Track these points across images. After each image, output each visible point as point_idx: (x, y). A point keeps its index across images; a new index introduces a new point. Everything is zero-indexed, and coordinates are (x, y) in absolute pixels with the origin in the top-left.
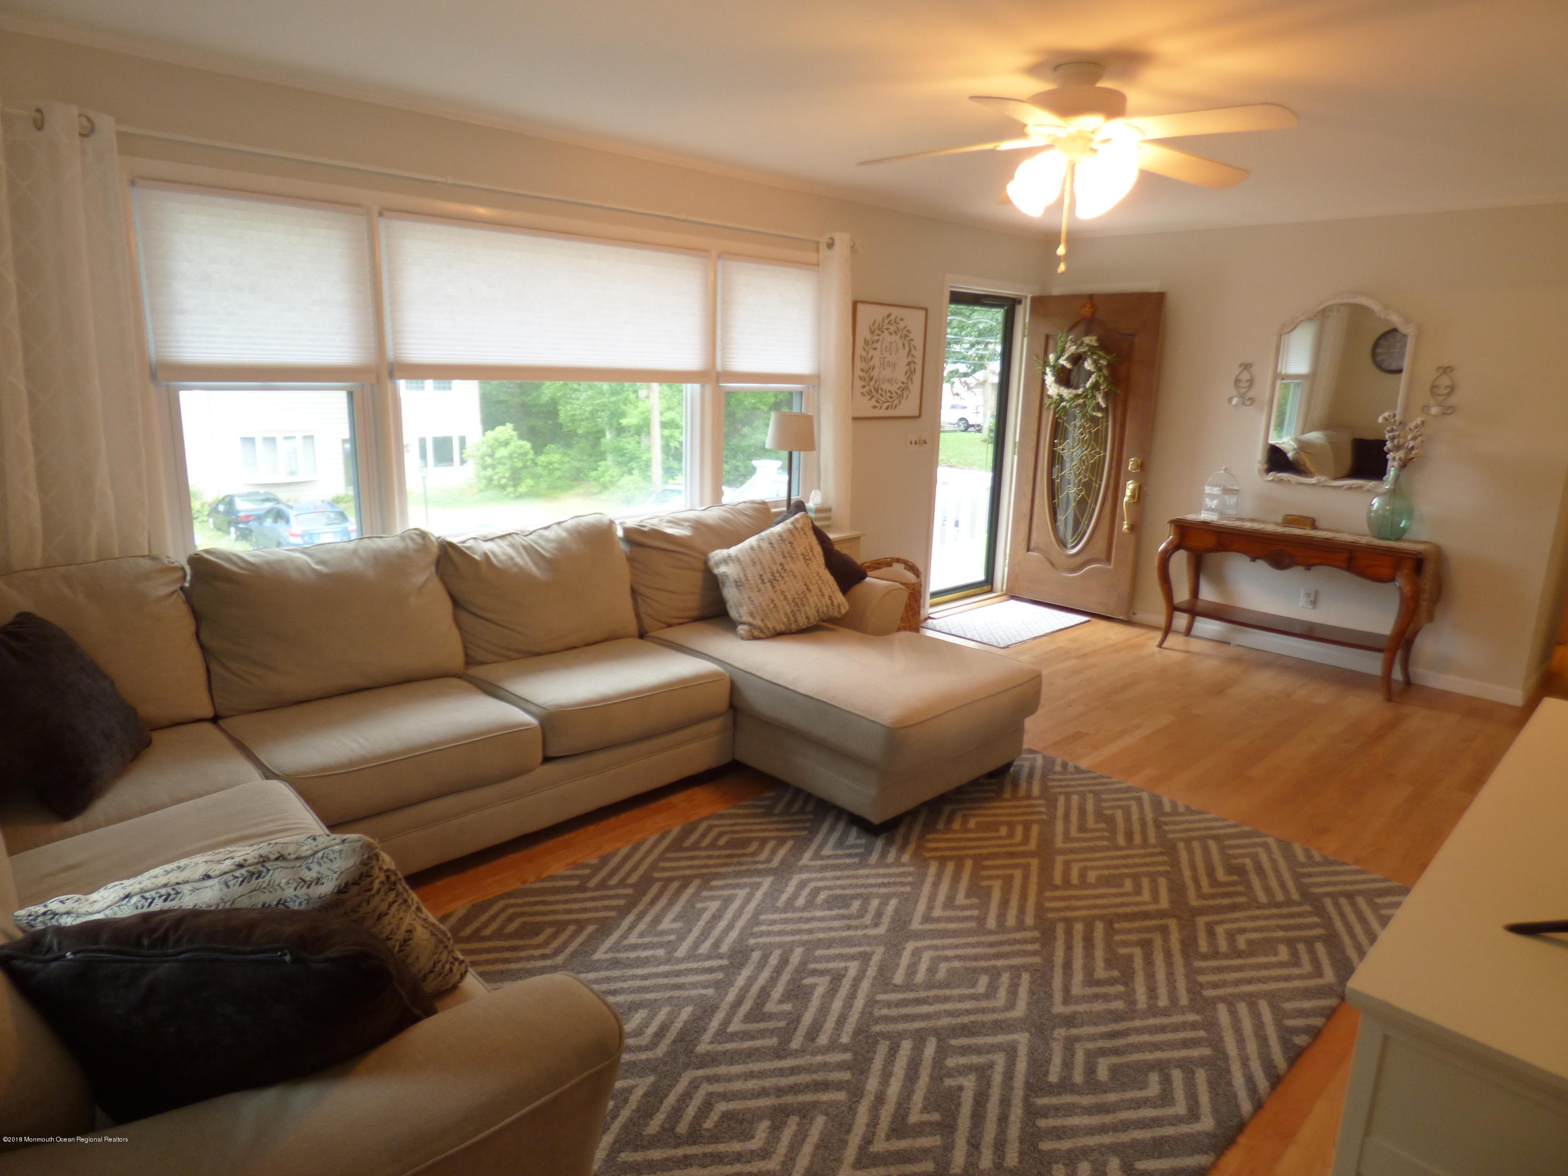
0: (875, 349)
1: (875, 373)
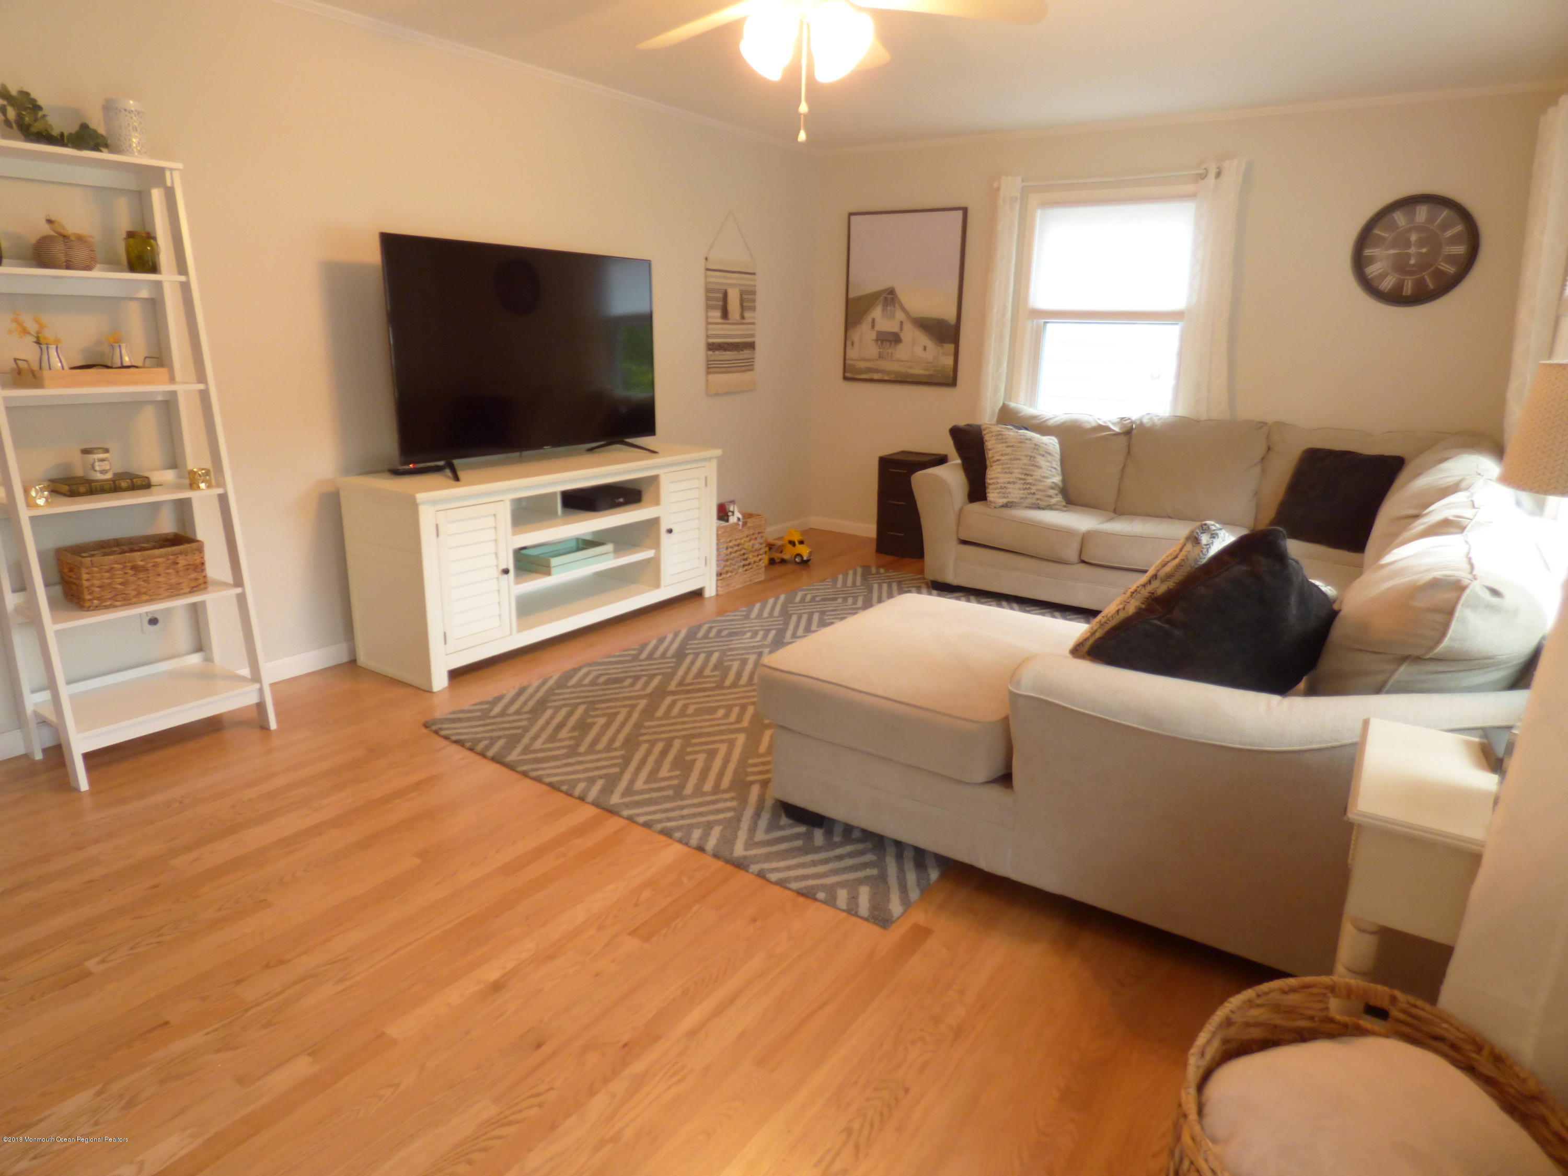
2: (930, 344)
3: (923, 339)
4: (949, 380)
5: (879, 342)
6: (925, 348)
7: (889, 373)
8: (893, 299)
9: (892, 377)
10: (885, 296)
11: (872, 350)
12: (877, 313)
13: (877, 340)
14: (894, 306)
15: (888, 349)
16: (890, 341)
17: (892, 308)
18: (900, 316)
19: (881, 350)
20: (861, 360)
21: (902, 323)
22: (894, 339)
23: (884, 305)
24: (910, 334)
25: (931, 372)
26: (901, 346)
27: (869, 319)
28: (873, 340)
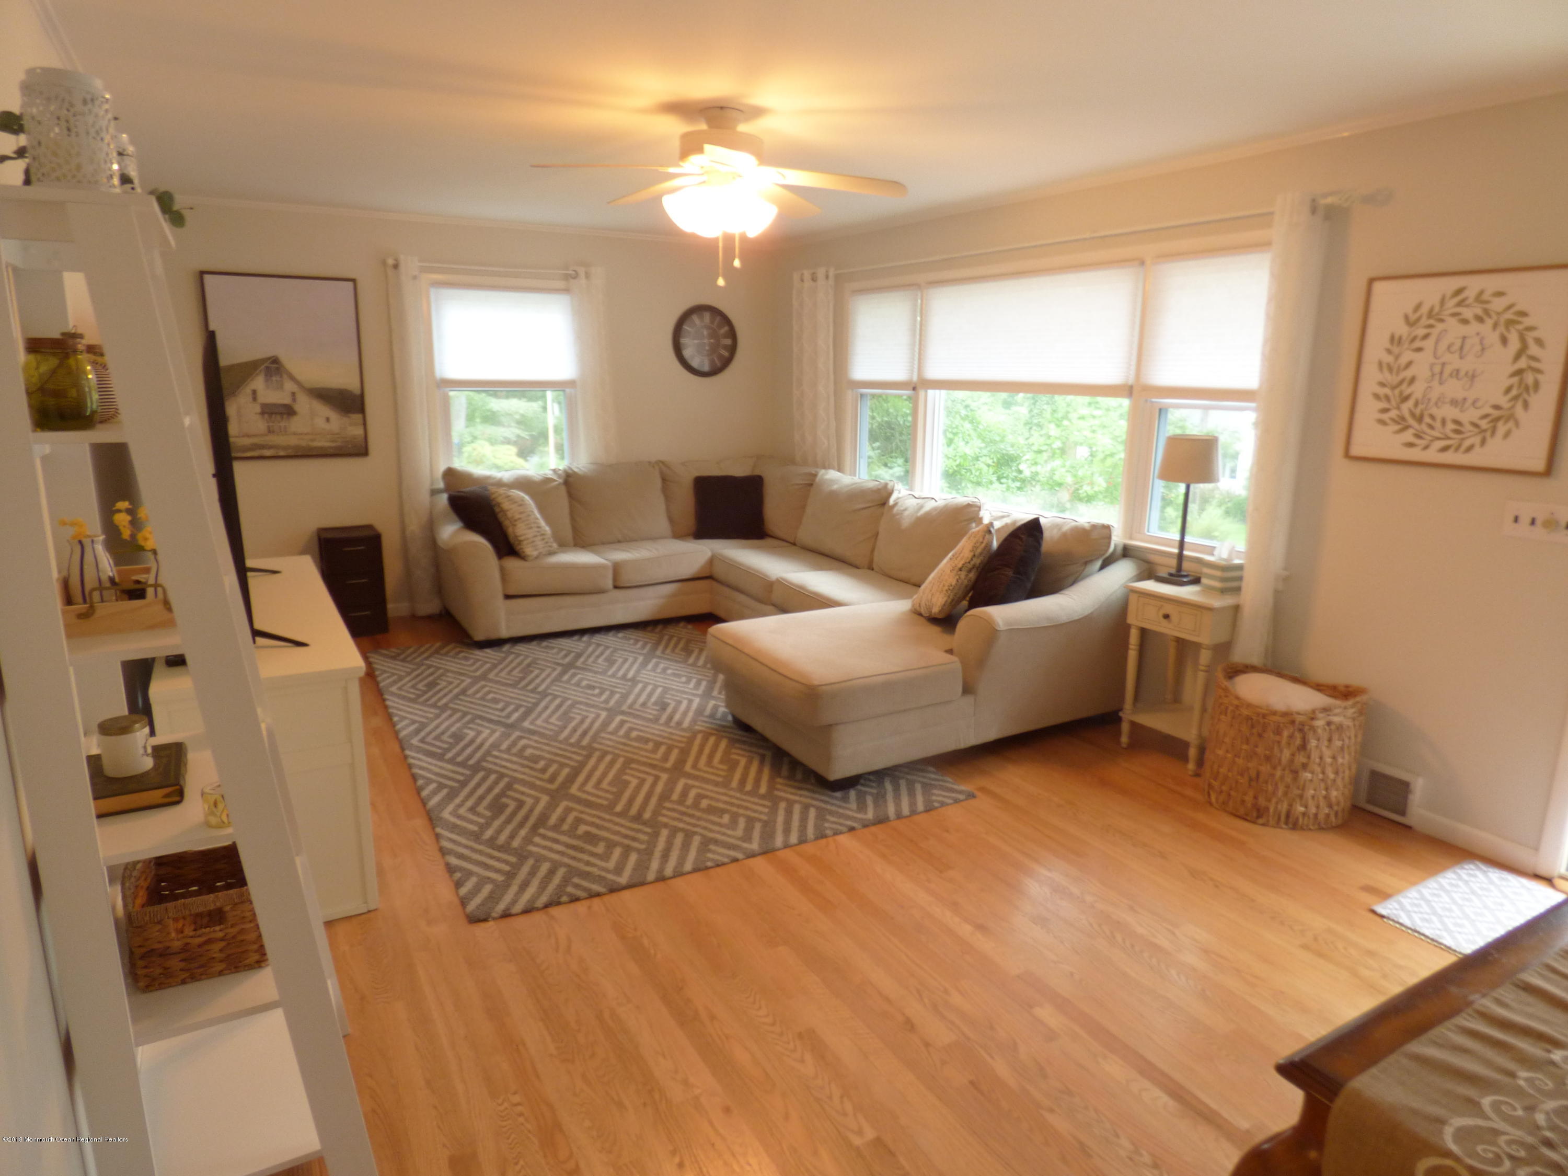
0: (1419, 350)
1: (1418, 390)
2: (334, 416)
3: (323, 411)
4: (360, 450)
5: (266, 416)
6: (328, 420)
7: (285, 448)
8: (278, 369)
9: (290, 452)
10: (266, 365)
11: (259, 425)
12: (258, 383)
13: (263, 413)
14: (281, 377)
15: (279, 423)
16: (282, 414)
17: (278, 379)
18: (289, 386)
19: (271, 424)
20: (243, 436)
21: (293, 394)
22: (288, 411)
23: (266, 375)
24: (304, 404)
25: (339, 444)
26: (295, 419)
27: (248, 390)
28: (256, 414)
